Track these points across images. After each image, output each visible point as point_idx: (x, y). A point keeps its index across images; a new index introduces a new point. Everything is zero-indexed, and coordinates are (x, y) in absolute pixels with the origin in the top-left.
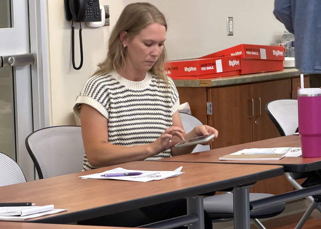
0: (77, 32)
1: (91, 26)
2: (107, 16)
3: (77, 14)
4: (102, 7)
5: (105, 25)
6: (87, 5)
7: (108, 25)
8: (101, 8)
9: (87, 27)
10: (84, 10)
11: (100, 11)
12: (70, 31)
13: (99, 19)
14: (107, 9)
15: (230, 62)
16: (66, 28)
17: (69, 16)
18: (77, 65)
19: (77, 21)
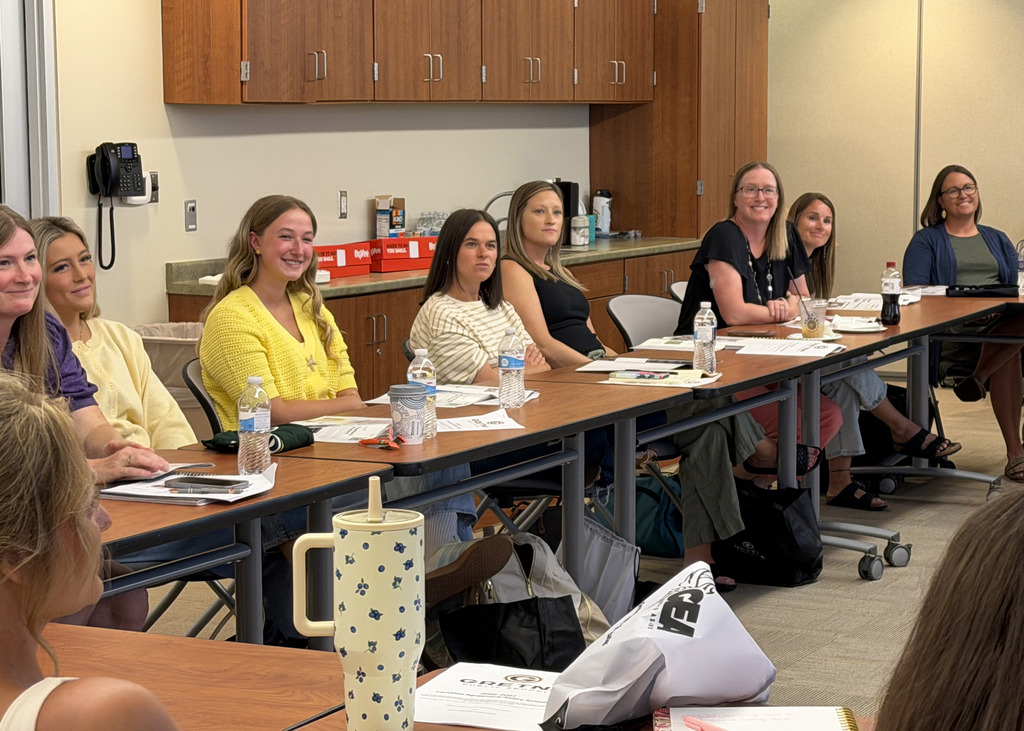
0: (106, 211)
1: (129, 202)
2: (155, 188)
3: (106, 186)
4: (146, 174)
5: (151, 201)
6: (122, 171)
7: (157, 201)
8: (144, 176)
9: (123, 203)
10: (118, 178)
11: (143, 181)
12: (95, 210)
13: (142, 193)
14: (155, 179)
15: (356, 251)
16: (88, 206)
17: (95, 188)
18: (106, 263)
19: (106, 196)
